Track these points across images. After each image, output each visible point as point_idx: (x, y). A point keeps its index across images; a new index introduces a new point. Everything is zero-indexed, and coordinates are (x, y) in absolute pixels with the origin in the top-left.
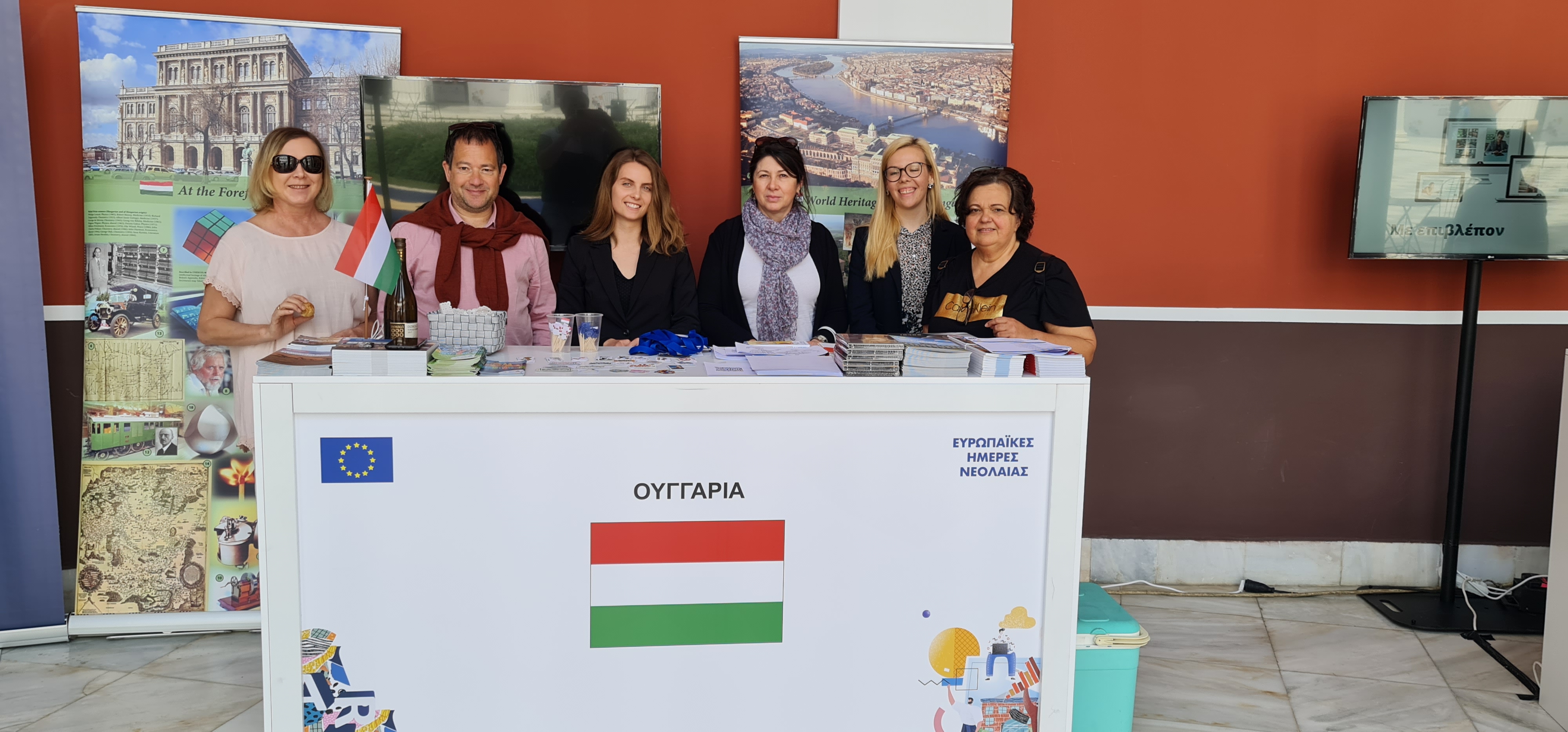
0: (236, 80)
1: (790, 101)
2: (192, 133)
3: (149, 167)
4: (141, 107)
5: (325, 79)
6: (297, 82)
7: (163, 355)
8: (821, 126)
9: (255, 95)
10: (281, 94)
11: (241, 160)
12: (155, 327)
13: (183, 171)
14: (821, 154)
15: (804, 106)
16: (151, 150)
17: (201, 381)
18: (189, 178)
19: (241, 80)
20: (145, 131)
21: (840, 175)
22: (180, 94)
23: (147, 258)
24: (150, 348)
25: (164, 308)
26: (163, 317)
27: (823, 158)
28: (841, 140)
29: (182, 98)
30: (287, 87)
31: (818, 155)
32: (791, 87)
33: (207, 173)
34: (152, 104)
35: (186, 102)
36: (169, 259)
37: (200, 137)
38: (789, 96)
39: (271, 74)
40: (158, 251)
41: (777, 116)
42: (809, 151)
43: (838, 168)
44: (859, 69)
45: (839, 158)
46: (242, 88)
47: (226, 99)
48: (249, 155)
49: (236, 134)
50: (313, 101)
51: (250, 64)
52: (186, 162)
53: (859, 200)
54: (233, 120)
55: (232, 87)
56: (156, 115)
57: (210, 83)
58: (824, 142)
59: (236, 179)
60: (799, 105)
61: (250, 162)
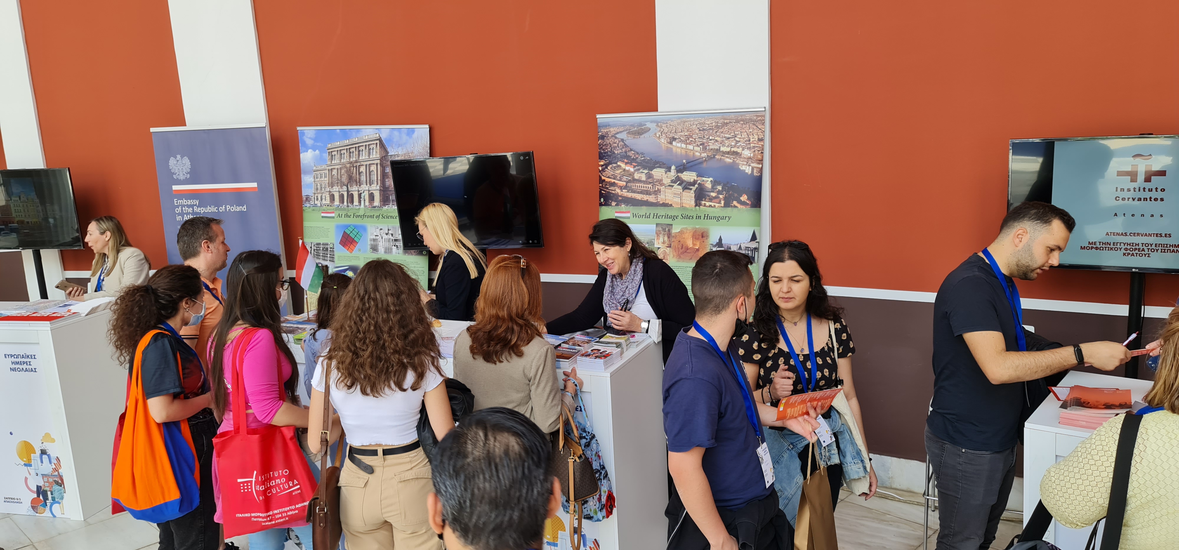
0: (359, 158)
1: (624, 153)
2: (342, 186)
3: (325, 204)
4: (321, 175)
5: (395, 155)
6: (383, 158)
8: (642, 168)
9: (366, 165)
10: (377, 164)
11: (361, 199)
13: (338, 206)
14: (641, 186)
15: (632, 156)
16: (326, 196)
18: (341, 209)
19: (361, 158)
20: (323, 187)
21: (653, 199)
22: (337, 167)
23: (325, 249)
27: (643, 189)
28: (654, 177)
29: (338, 169)
30: (379, 161)
32: (625, 144)
33: (348, 206)
34: (326, 173)
35: (339, 171)
36: (334, 250)
37: (345, 188)
38: (624, 150)
39: (373, 154)
40: (329, 246)
41: (616, 163)
42: (634, 184)
43: (652, 195)
44: (666, 130)
45: (653, 188)
46: (361, 163)
47: (355, 168)
48: (364, 196)
49: (359, 186)
51: (364, 149)
52: (340, 201)
53: (664, 215)
54: (358, 179)
55: (357, 162)
56: (327, 179)
57: (348, 160)
58: (644, 178)
59: (359, 209)
60: (629, 156)
61: (364, 200)
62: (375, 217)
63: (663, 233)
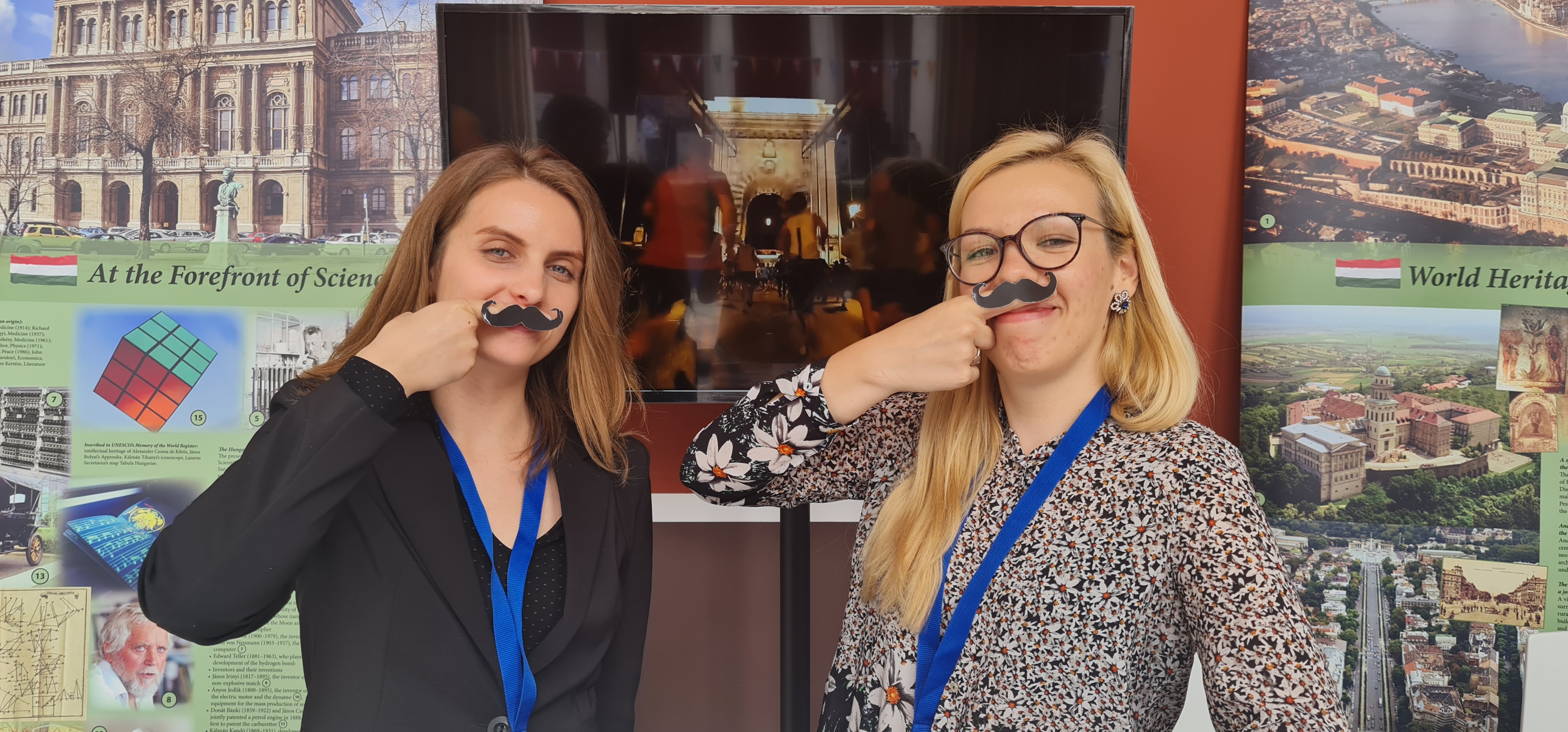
0: (208, 41)
1: (1373, 54)
2: (121, 153)
3: (30, 226)
4: (19, 102)
5: (388, 35)
6: (333, 42)
7: (48, 622)
8: (1447, 107)
9: (247, 71)
10: (300, 69)
11: (215, 208)
12: (32, 564)
13: (100, 232)
14: (1446, 170)
15: (1405, 64)
16: (35, 190)
17: (120, 678)
18: (112, 249)
19: (220, 39)
20: (24, 150)
21: (1490, 218)
22: (99, 73)
23: (19, 416)
24: (20, 608)
25: (51, 523)
26: (49, 541)
27: (1451, 180)
28: (1495, 139)
29: (102, 82)
30: (311, 53)
31: (1438, 174)
32: (1376, 22)
33: (147, 236)
34: (42, 94)
35: (109, 89)
36: (65, 418)
37: (135, 161)
38: (1370, 42)
39: (280, 27)
40: (42, 402)
41: (1340, 88)
42: (1417, 164)
43: (1487, 203)
45: (1490, 180)
46: (222, 58)
47: (188, 81)
48: (231, 196)
49: (206, 153)
50: (363, 82)
52: (107, 214)
53: (1537, 275)
54: (202, 125)
55: (201, 56)
56: (48, 118)
57: (158, 48)
58: (1454, 141)
59: (204, 249)
60: (1394, 64)
61: (233, 212)
62: (282, 280)
63: (1529, 339)
